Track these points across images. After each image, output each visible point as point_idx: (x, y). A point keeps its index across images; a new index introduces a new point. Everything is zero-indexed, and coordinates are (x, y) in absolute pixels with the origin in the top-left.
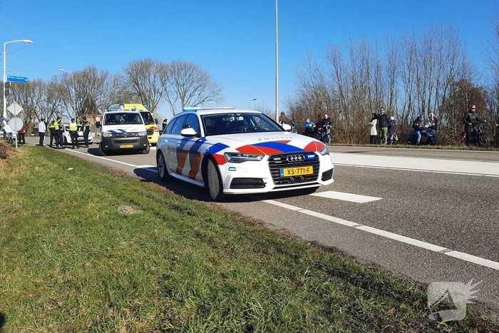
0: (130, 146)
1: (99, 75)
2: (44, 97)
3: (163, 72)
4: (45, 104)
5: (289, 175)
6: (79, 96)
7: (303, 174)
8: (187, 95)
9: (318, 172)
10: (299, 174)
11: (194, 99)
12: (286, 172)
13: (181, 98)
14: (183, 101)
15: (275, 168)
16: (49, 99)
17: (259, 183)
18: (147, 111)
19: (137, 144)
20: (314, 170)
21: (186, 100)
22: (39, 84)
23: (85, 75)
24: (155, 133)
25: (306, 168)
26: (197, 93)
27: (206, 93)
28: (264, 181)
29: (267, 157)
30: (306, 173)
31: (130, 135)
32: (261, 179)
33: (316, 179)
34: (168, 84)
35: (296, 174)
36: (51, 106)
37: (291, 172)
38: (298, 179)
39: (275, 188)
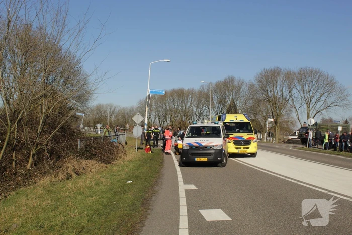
0: (205, 159)
1: (236, 83)
2: (194, 103)
3: (290, 78)
4: (195, 109)
11: (319, 104)
13: (307, 103)
14: (308, 107)
16: (198, 104)
18: (247, 121)
19: (212, 157)
21: (311, 106)
22: (191, 92)
23: (225, 83)
24: (252, 144)
26: (323, 98)
31: (205, 148)
34: (294, 91)
36: (199, 110)
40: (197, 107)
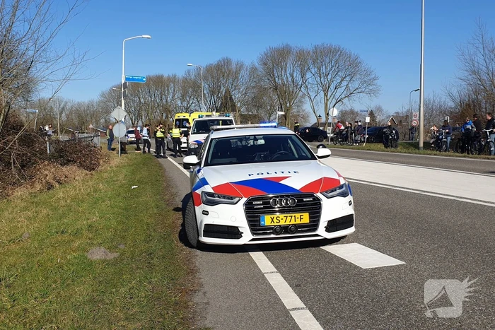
1: (233, 67)
2: (178, 95)
3: (303, 60)
4: (179, 103)
5: (273, 224)
6: (212, 93)
7: (293, 222)
8: (332, 87)
9: (318, 221)
10: (288, 223)
11: (340, 91)
12: (267, 220)
13: (324, 91)
14: (326, 95)
15: (253, 215)
16: (183, 96)
17: (234, 232)
20: (310, 218)
21: (329, 94)
22: (173, 80)
23: (219, 67)
25: (298, 215)
26: (344, 83)
27: (355, 84)
28: (241, 230)
29: (244, 200)
30: (298, 222)
32: (237, 227)
33: (315, 230)
34: (308, 75)
35: (282, 223)
36: (185, 104)
37: (275, 220)
38: (286, 229)
39: (253, 240)
40: (183, 100)
